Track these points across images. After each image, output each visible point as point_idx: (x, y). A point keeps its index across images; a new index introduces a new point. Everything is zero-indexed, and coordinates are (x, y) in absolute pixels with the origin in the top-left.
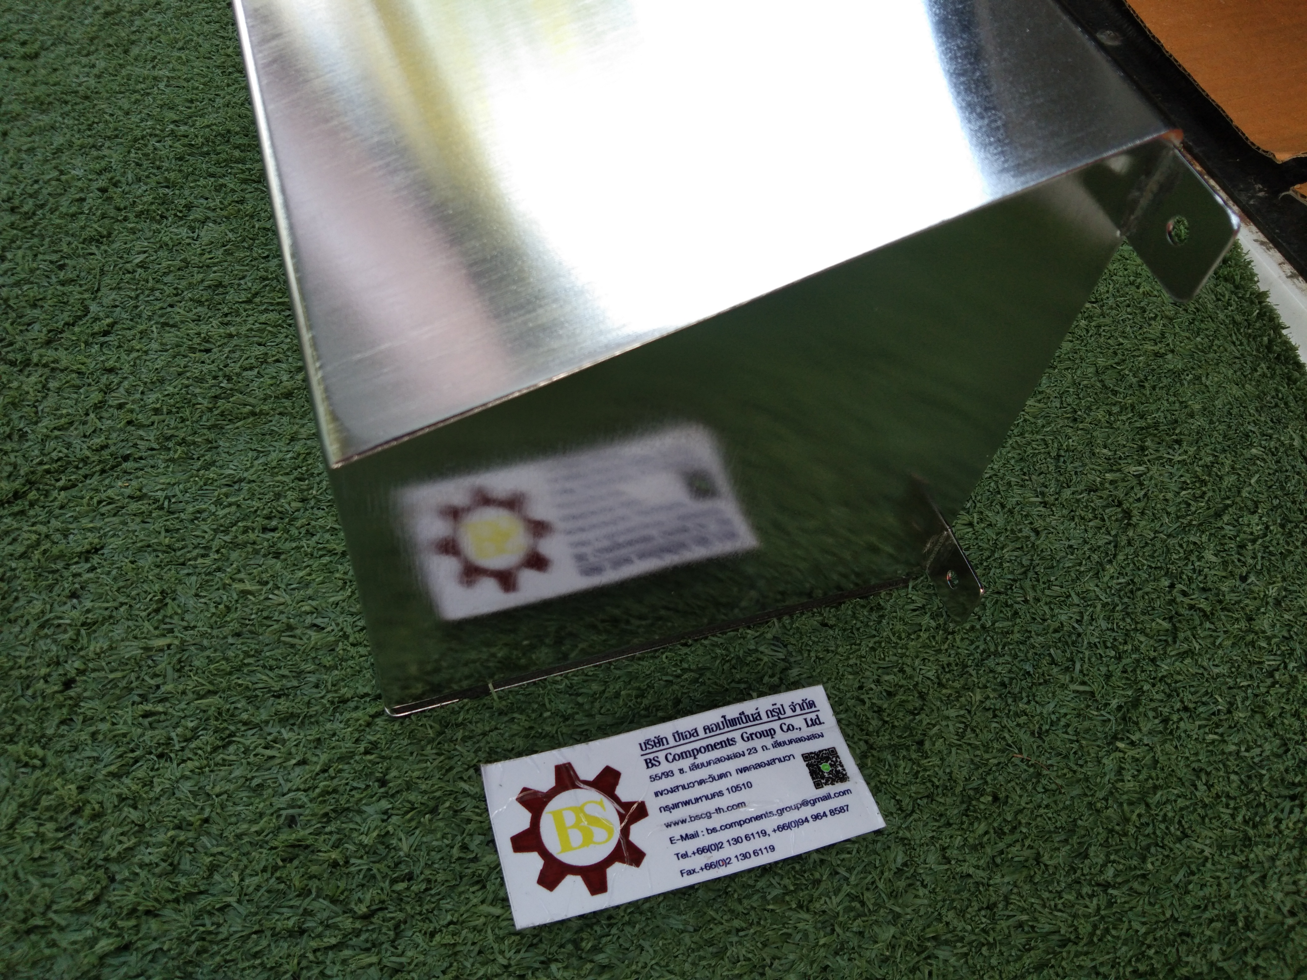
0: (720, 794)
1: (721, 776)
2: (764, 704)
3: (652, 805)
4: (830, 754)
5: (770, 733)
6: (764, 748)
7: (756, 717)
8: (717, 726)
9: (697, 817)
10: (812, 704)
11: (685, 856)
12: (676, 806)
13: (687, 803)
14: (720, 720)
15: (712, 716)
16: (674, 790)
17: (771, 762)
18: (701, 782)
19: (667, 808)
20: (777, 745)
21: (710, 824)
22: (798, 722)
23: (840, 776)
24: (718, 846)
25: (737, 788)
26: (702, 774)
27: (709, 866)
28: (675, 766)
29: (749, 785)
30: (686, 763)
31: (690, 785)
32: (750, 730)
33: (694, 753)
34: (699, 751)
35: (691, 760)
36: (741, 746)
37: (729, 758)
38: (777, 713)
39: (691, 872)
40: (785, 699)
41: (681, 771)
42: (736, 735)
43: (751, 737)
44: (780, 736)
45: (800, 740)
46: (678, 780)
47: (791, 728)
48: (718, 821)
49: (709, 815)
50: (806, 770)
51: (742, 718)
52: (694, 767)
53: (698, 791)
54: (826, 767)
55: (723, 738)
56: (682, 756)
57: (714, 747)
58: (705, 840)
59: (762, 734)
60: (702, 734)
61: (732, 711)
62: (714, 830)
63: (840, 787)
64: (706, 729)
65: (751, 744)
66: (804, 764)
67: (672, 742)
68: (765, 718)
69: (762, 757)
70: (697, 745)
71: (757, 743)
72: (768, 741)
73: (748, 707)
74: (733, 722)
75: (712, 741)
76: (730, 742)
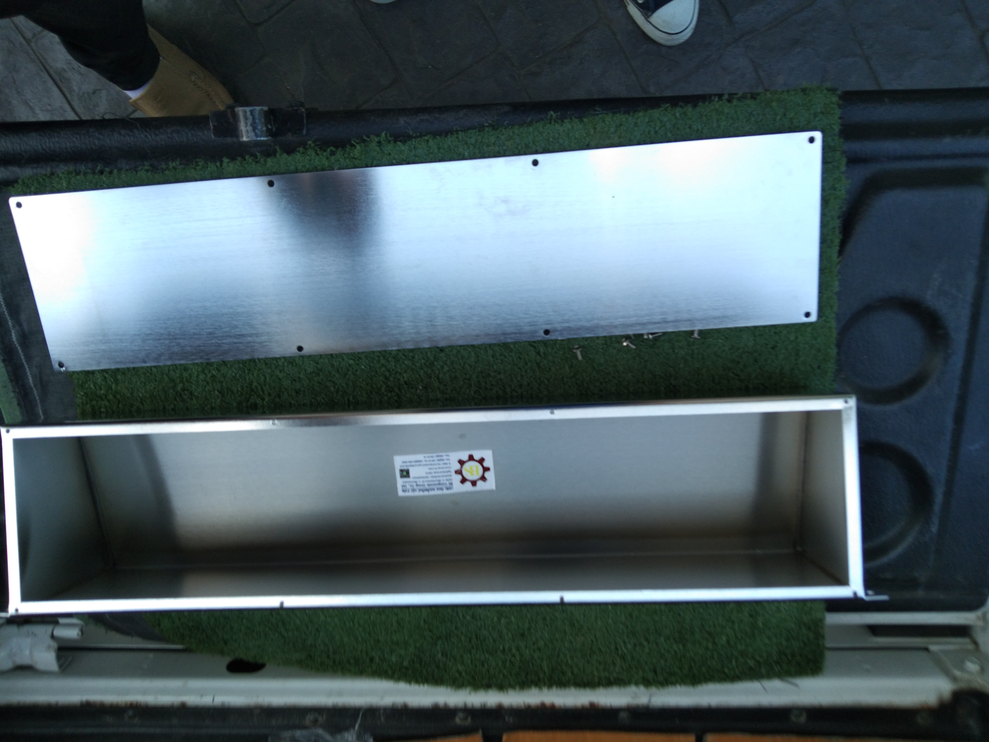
0: (435, 473)
1: (433, 477)
2: (417, 493)
5: (417, 485)
7: (420, 490)
8: (431, 490)
9: (442, 468)
10: (403, 491)
11: (448, 460)
12: (447, 472)
13: (444, 472)
14: (430, 492)
15: (432, 493)
16: (446, 476)
17: (419, 478)
18: (439, 476)
19: (449, 471)
20: (416, 482)
21: (439, 466)
22: (408, 487)
23: (402, 471)
24: (439, 460)
25: (430, 473)
26: (438, 479)
27: (442, 456)
28: (445, 482)
30: (442, 482)
31: (442, 476)
32: (423, 487)
34: (438, 485)
35: (440, 483)
36: (426, 484)
37: (430, 481)
38: (414, 490)
39: (447, 455)
40: (411, 494)
41: (443, 480)
42: (427, 487)
43: (423, 485)
44: (415, 484)
45: (409, 482)
46: (445, 478)
48: (437, 466)
49: (439, 468)
51: (423, 491)
52: (439, 481)
53: (440, 474)
55: (430, 487)
56: (443, 484)
57: (433, 485)
58: (441, 462)
59: (420, 486)
60: (436, 489)
61: (426, 493)
62: (438, 464)
63: (403, 468)
64: (434, 489)
65: (423, 483)
67: (444, 488)
68: (418, 490)
69: (421, 480)
71: (421, 483)
72: (418, 483)
73: (421, 493)
74: (427, 490)
76: (429, 485)
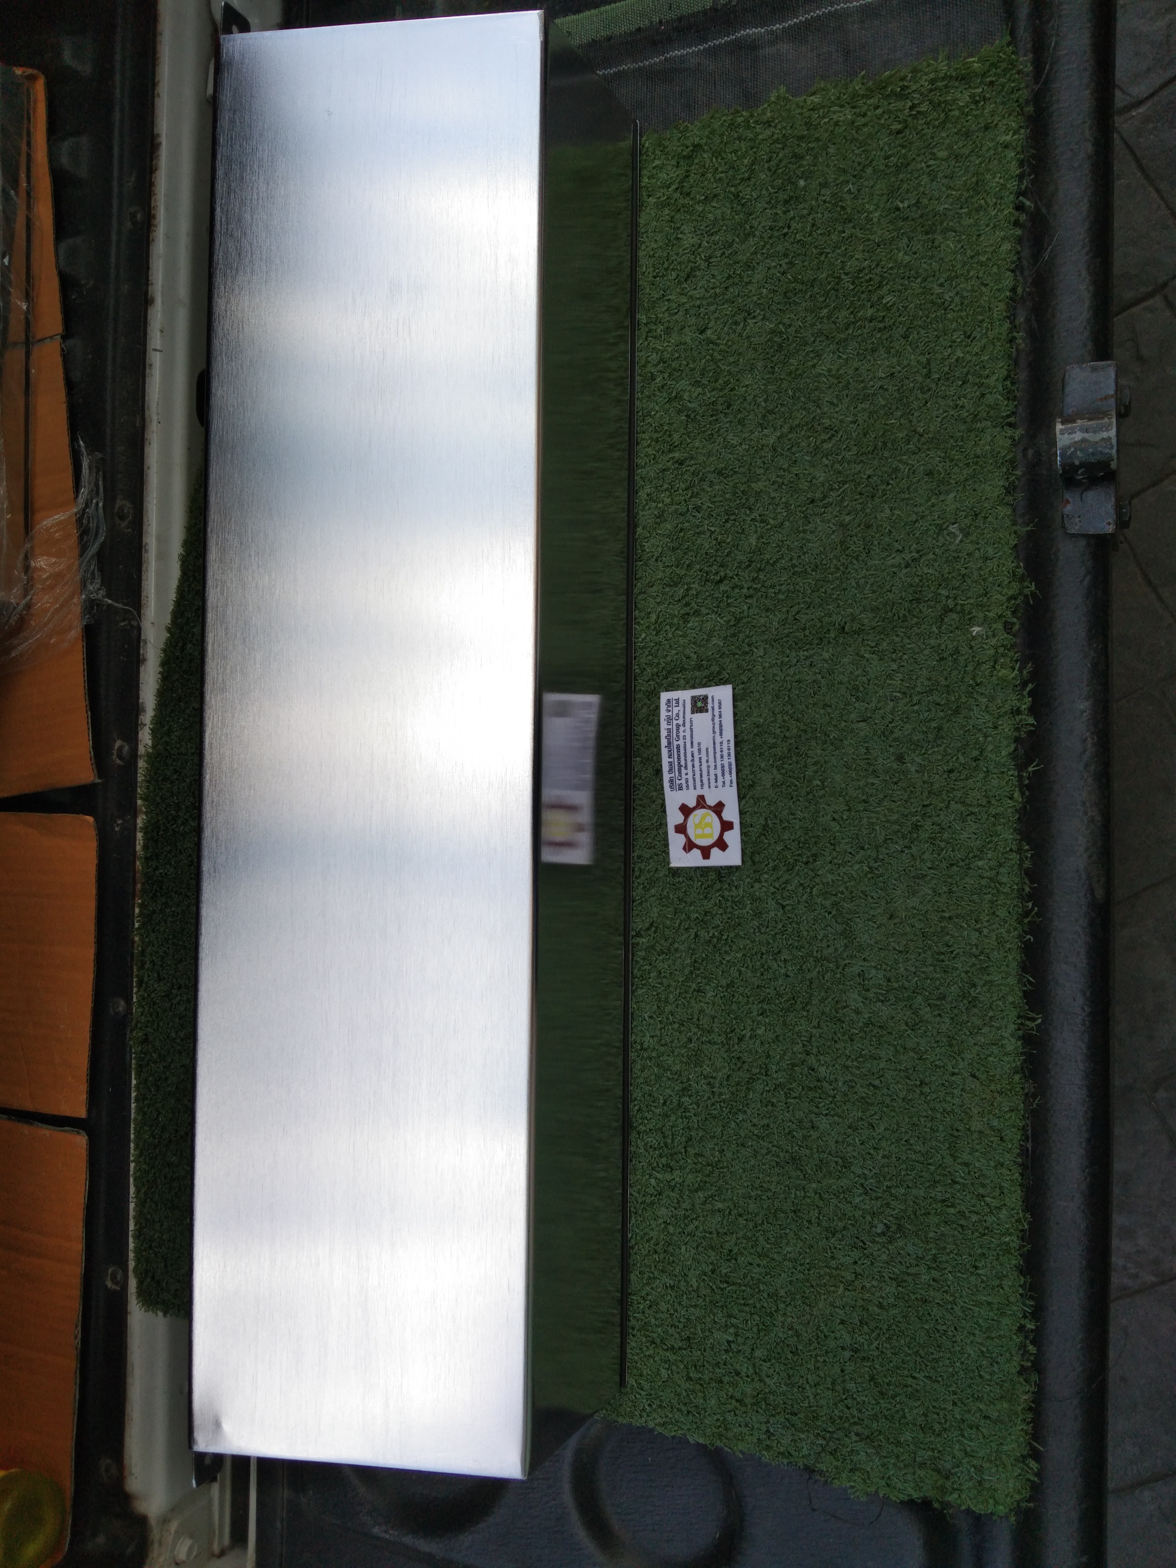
0: (700, 759)
1: (693, 756)
2: (664, 725)
3: (699, 792)
4: (694, 699)
5: (678, 726)
6: (684, 731)
7: (669, 730)
8: (669, 751)
9: (708, 773)
10: (669, 701)
11: (724, 783)
12: (702, 781)
13: (701, 776)
14: (667, 749)
15: (664, 752)
16: (694, 781)
17: (692, 731)
18: (693, 766)
19: (702, 785)
20: (684, 725)
21: (712, 767)
22: (676, 710)
23: (705, 699)
25: (699, 750)
26: (690, 764)
27: (730, 773)
28: (684, 777)
29: (699, 744)
30: (683, 771)
31: (694, 771)
32: (675, 736)
33: (680, 766)
34: (679, 763)
35: (683, 769)
36: (681, 742)
37: (685, 750)
38: (669, 720)
39: (731, 783)
40: (663, 714)
41: (686, 774)
42: (675, 743)
43: (678, 736)
44: (680, 722)
45: (684, 712)
46: (690, 776)
47: (678, 715)
48: (712, 764)
49: (708, 767)
50: (699, 714)
51: (668, 737)
52: (686, 767)
53: (697, 769)
54: (699, 704)
55: (675, 750)
56: (680, 772)
57: (679, 756)
58: (719, 771)
59: (678, 730)
60: (671, 760)
61: (664, 742)
62: (715, 766)
63: (710, 701)
64: (670, 757)
65: (681, 737)
66: (696, 715)
67: (673, 775)
68: (670, 727)
69: (688, 734)
70: (676, 764)
71: (681, 734)
72: (682, 729)
73: (663, 733)
74: (669, 743)
75: (676, 756)
76: (678, 747)
